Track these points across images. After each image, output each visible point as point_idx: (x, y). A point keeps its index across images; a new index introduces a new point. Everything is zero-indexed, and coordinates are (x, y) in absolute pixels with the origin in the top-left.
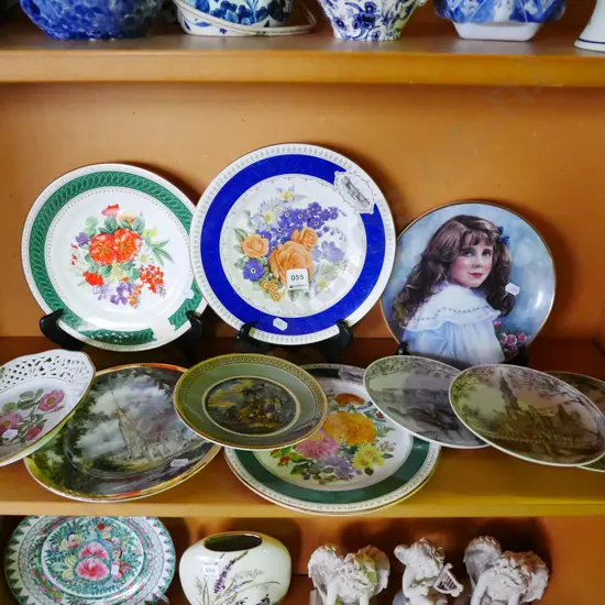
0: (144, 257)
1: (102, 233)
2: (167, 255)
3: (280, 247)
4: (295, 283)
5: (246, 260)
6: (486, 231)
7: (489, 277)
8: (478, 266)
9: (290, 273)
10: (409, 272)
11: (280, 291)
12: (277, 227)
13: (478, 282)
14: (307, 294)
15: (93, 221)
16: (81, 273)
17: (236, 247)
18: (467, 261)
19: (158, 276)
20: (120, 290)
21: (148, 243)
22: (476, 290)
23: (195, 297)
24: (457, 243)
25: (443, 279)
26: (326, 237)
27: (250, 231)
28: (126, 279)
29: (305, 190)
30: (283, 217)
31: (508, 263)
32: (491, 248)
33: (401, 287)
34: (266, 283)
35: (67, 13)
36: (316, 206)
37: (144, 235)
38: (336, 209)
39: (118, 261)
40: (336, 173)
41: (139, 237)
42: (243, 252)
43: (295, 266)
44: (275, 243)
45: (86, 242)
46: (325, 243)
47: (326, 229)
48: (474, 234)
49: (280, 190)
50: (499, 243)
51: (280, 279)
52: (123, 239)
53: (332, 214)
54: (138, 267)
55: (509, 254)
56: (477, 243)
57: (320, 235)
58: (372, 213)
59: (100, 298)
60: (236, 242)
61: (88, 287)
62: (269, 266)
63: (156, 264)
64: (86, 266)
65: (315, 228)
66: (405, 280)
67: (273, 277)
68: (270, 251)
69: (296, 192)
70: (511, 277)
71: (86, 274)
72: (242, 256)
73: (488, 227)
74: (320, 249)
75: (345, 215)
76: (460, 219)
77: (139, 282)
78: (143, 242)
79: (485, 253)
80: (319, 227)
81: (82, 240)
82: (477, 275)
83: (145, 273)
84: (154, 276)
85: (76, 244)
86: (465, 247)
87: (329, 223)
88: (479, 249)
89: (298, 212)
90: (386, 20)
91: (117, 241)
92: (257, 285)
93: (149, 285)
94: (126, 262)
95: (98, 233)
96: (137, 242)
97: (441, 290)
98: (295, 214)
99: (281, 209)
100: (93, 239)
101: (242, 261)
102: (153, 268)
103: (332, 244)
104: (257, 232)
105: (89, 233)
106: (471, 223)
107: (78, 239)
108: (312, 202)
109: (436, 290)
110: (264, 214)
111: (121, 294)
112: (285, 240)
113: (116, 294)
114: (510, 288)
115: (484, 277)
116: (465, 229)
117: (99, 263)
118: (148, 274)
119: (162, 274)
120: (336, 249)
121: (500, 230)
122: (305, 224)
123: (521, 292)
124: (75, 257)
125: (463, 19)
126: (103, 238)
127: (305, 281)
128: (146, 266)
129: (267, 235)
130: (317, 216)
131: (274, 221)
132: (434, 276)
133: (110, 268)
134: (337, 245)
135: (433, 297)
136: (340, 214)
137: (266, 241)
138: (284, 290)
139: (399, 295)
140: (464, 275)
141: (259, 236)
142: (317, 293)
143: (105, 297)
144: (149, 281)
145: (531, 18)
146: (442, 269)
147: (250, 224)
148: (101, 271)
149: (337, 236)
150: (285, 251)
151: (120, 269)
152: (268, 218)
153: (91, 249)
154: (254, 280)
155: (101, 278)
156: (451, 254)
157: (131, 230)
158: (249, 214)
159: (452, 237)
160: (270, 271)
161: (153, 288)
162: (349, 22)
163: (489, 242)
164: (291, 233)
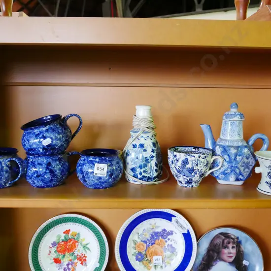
0: (79, 250)
1: (63, 241)
2: (88, 249)
3: (151, 247)
4: (157, 262)
5: (137, 252)
6: (232, 238)
7: (235, 258)
8: (231, 253)
9: (155, 258)
10: (203, 256)
11: (151, 265)
12: (149, 239)
13: (231, 260)
14: (162, 267)
15: (59, 236)
16: (52, 258)
17: (133, 247)
18: (226, 251)
19: (84, 258)
20: (68, 265)
21: (81, 244)
22: (231, 263)
23: (100, 266)
24: (221, 244)
25: (216, 259)
26: (169, 242)
27: (139, 241)
28: (71, 260)
29: (160, 224)
30: (152, 235)
31: (243, 251)
32: (235, 245)
33: (200, 263)
34: (145, 262)
35: (96, 183)
36: (164, 230)
37: (80, 241)
38: (172, 231)
39: (68, 252)
40: (172, 218)
41: (78, 242)
42: (136, 249)
43: (156, 254)
44: (149, 246)
45: (55, 245)
46: (169, 245)
47: (169, 239)
48: (228, 240)
49: (151, 224)
50: (238, 244)
51: (150, 260)
52: (71, 243)
53: (171, 233)
54: (76, 255)
55: (242, 248)
56: (229, 243)
57: (166, 242)
58: (187, 232)
59: (59, 269)
60: (133, 245)
61: (55, 264)
62: (146, 255)
63: (84, 253)
64: (54, 255)
65: (164, 239)
66: (201, 259)
67: (148, 260)
68: (147, 249)
69: (157, 225)
70: (245, 257)
71: (54, 259)
72: (135, 251)
73: (233, 237)
74: (166, 247)
75: (176, 234)
76: (221, 234)
77: (76, 261)
78: (79, 244)
79: (233, 247)
80: (166, 238)
81: (54, 244)
82: (231, 257)
83: (79, 257)
84: (82, 258)
85: (51, 246)
86: (224, 245)
87: (170, 237)
88: (230, 246)
89: (158, 233)
90: (195, 182)
91: (69, 244)
92: (141, 263)
93: (80, 262)
94: (71, 253)
95: (61, 241)
96: (77, 244)
97: (216, 264)
98: (156, 233)
99: (151, 232)
100: (59, 244)
101: (135, 253)
102: (82, 255)
103: (171, 245)
104: (142, 241)
105: (57, 241)
106: (226, 235)
107: (52, 244)
108: (163, 229)
109: (215, 264)
110: (144, 234)
111: (68, 267)
112: (152, 244)
113: (66, 267)
114: (245, 262)
115: (233, 258)
116: (224, 238)
117: (60, 254)
118: (80, 257)
119: (86, 257)
120: (173, 247)
121: (238, 238)
122: (160, 238)
123: (250, 264)
124: (50, 252)
125: (219, 179)
126: (63, 243)
127: (161, 261)
128: (79, 254)
129: (146, 242)
130: (165, 234)
131: (148, 236)
132: (213, 257)
133: (64, 256)
134: (173, 246)
135: (214, 267)
136: (174, 233)
137: (145, 245)
138: (152, 265)
139: (199, 266)
140: (225, 257)
141: (142, 242)
142: (166, 266)
143: (61, 268)
144: (80, 260)
145: (241, 180)
146: (216, 254)
147: (139, 238)
148: (60, 257)
149: (173, 242)
150: (152, 249)
151: (68, 256)
152: (146, 235)
153: (58, 248)
154: (140, 261)
155: (60, 260)
156: (219, 248)
157: (74, 239)
158: (138, 233)
159: (219, 241)
160: (146, 257)
161: (82, 264)
162: (183, 182)
163: (234, 243)
164: (155, 241)
